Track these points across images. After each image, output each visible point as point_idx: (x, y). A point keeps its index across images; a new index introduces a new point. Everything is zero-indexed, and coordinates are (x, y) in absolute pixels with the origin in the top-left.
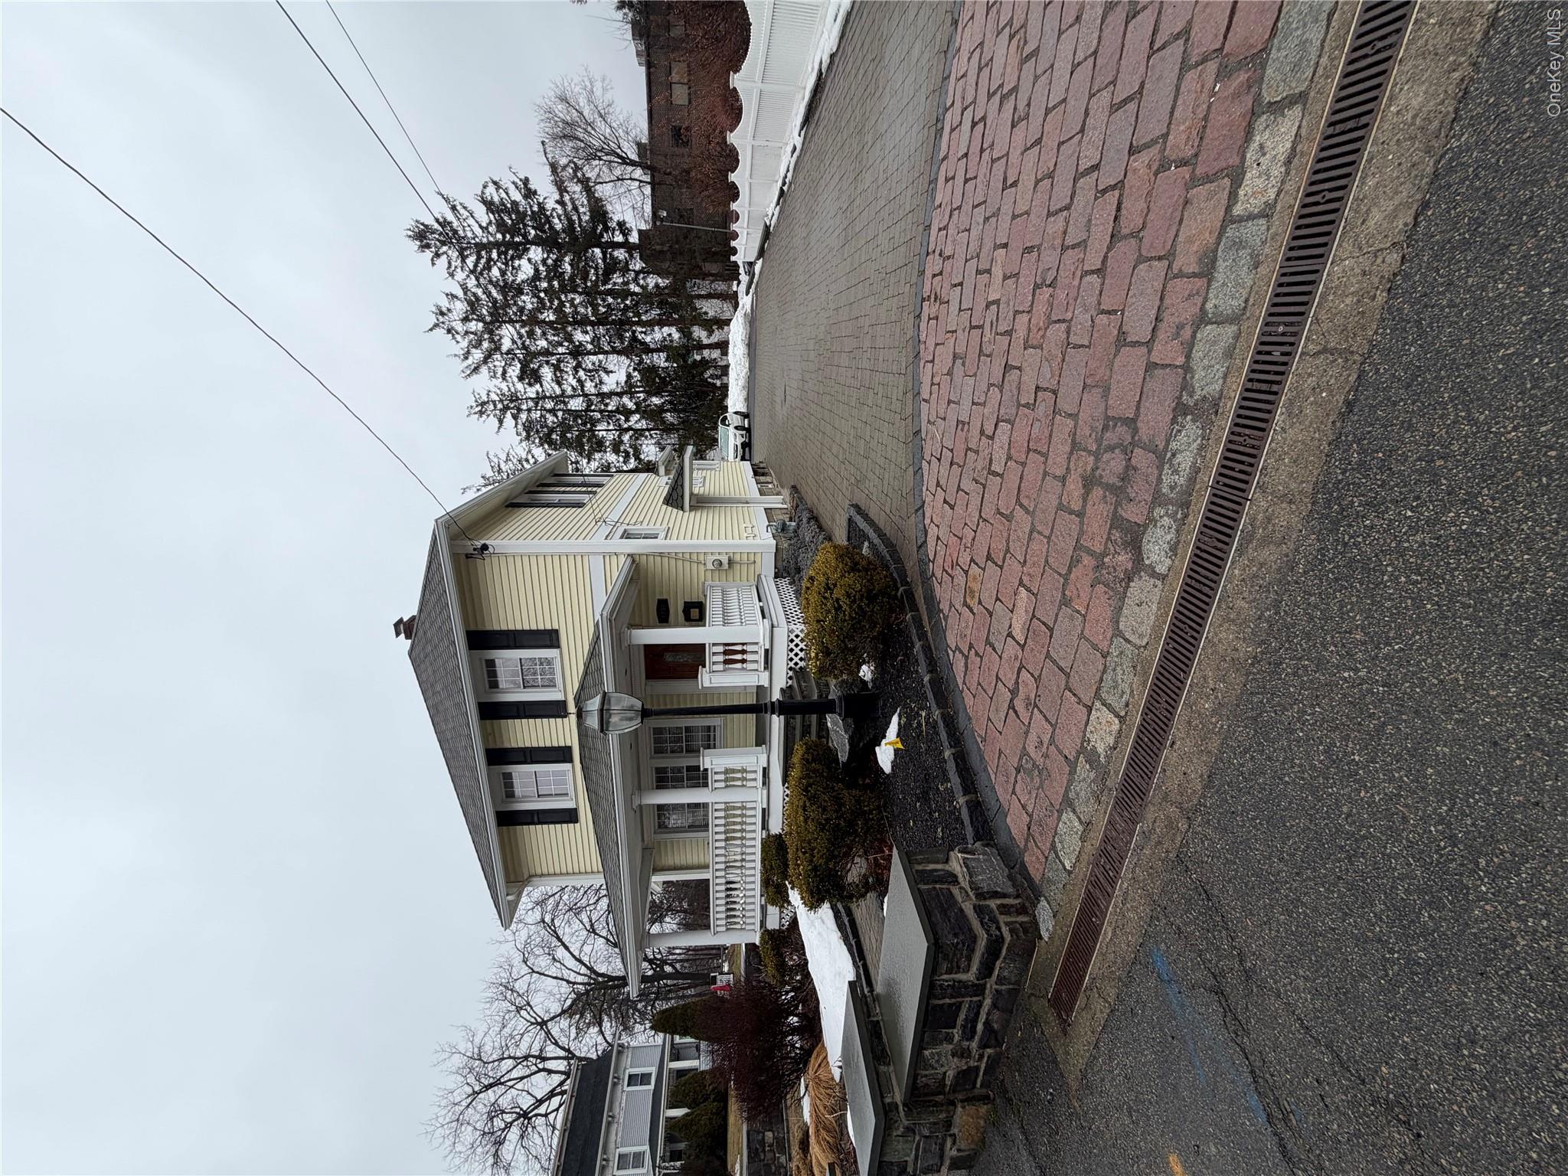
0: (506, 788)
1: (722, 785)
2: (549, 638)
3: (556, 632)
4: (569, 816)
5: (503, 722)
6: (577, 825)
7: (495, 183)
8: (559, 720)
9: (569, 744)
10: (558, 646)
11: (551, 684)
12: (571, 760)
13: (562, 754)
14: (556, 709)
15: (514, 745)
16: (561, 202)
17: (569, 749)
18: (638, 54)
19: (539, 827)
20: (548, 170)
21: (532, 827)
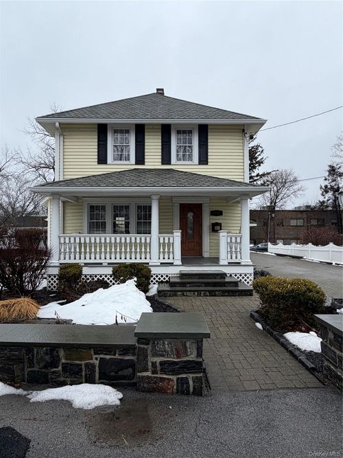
0: (122, 130)
1: (162, 241)
2: (204, 160)
3: (207, 164)
4: (102, 159)
5: (160, 134)
6: (96, 163)
7: (262, 151)
8: (160, 160)
9: (146, 164)
10: (199, 164)
11: (179, 159)
12: (136, 164)
13: (140, 159)
14: (166, 159)
15: (146, 137)
16: (258, 175)
17: (143, 163)
18: (300, 207)
19: (97, 144)
20: (269, 171)
21: (96, 140)
